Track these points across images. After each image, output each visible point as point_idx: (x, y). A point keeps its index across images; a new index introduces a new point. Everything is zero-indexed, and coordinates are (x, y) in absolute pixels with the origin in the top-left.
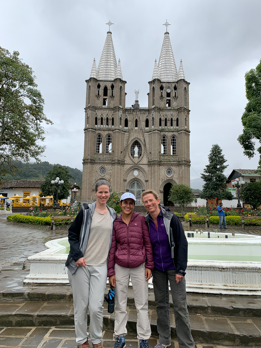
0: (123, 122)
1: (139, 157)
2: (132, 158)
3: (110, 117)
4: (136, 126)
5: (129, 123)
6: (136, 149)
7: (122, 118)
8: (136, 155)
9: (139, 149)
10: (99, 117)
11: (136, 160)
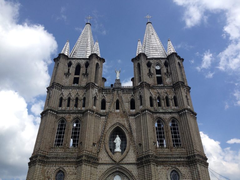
0: (99, 103)
1: (122, 153)
2: (110, 153)
3: (81, 97)
4: (118, 108)
5: (108, 105)
7: (98, 98)
8: (118, 149)
9: (122, 140)
10: (65, 96)
11: (117, 158)
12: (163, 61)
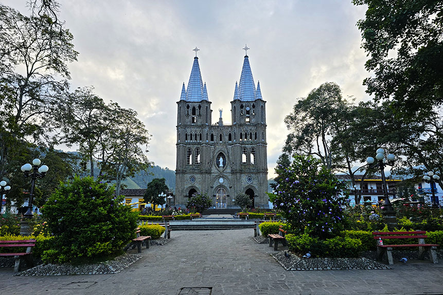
0: (209, 137)
3: (198, 133)
5: (215, 138)
6: (221, 160)
7: (209, 134)
8: (221, 165)
9: (223, 160)
10: (189, 133)
11: (221, 170)
12: (252, 104)
